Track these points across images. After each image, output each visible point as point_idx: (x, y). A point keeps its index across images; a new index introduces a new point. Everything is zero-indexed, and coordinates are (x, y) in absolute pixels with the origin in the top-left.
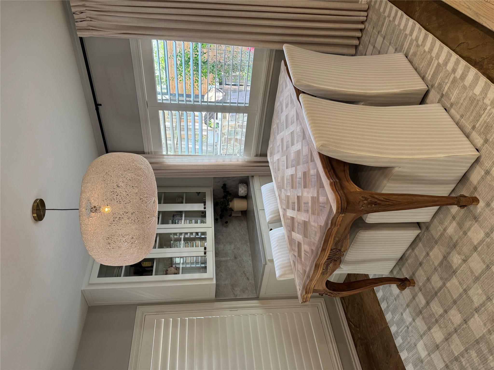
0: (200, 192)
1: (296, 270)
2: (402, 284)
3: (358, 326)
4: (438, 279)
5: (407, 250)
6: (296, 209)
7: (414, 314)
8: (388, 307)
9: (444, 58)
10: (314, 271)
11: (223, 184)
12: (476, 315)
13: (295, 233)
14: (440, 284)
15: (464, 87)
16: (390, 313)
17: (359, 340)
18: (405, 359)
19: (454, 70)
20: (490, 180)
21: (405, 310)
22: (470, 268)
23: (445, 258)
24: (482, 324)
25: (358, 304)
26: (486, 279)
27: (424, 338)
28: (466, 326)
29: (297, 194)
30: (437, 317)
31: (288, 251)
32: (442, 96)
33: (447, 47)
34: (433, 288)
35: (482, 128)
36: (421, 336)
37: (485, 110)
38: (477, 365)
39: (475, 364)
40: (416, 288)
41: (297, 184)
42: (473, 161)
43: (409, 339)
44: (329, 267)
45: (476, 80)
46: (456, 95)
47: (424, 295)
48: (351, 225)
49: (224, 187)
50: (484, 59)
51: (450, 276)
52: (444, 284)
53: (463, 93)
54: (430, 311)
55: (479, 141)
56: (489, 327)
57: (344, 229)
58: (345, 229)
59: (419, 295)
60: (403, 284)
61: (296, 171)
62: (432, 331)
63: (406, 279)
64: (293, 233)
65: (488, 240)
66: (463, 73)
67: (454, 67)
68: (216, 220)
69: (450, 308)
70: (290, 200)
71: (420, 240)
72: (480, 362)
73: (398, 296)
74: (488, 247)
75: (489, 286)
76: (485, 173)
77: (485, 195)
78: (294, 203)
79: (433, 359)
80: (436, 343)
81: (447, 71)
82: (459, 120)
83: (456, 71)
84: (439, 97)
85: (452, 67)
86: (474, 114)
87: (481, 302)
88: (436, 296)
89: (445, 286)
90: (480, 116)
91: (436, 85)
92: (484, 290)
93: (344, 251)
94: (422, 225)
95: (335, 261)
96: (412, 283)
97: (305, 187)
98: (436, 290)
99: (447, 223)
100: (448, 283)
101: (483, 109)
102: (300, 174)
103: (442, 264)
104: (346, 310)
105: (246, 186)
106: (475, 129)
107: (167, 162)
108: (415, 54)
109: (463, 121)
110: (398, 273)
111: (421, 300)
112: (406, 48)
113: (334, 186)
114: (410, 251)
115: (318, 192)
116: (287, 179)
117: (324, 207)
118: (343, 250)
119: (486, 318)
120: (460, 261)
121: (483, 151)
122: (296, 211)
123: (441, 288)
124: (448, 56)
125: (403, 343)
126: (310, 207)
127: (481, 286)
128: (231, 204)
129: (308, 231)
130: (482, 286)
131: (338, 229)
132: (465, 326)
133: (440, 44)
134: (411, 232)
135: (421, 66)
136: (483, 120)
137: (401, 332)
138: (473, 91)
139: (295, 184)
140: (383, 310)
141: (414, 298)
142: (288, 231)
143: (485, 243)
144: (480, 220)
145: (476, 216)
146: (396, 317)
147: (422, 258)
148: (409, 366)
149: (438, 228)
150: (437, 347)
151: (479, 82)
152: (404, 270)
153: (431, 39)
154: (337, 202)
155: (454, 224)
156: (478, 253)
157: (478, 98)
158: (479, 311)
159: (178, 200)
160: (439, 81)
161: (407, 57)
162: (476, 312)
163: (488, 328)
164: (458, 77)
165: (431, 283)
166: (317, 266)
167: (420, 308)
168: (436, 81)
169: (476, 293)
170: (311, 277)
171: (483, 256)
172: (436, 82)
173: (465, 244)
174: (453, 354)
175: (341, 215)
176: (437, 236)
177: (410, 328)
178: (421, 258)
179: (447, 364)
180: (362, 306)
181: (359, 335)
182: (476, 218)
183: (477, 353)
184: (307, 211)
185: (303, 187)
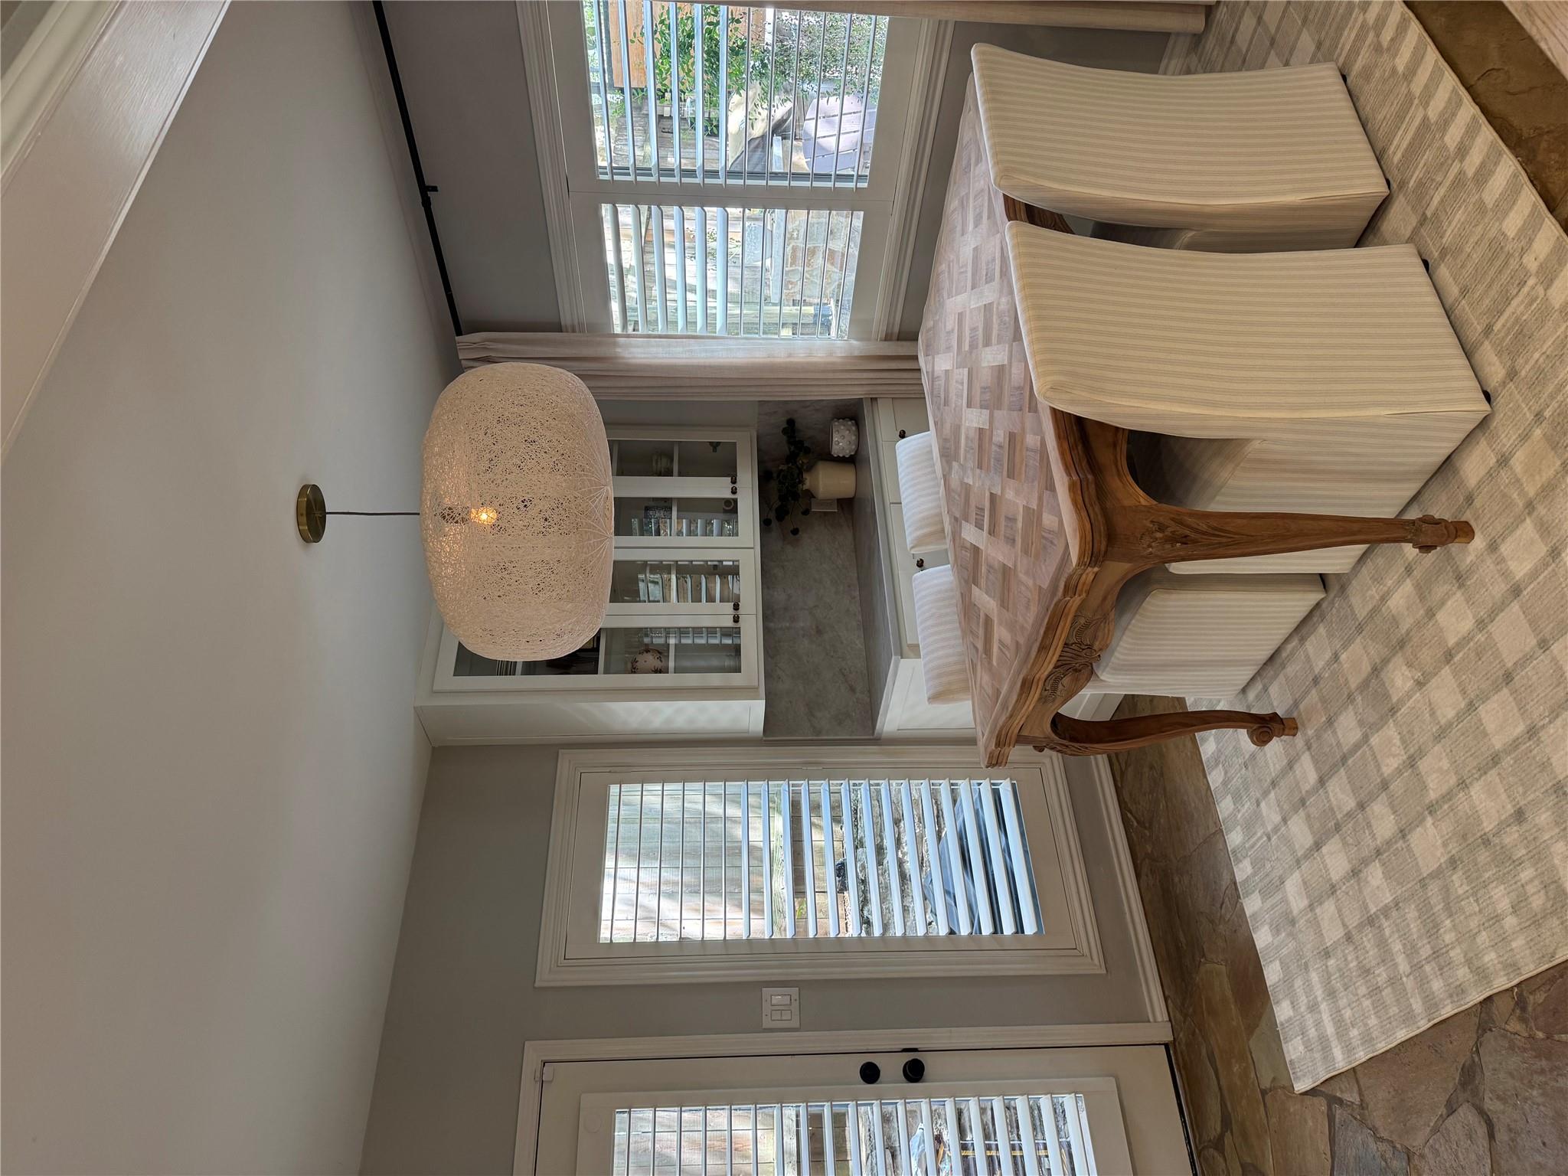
0: (718, 444)
1: (978, 686)
2: (1261, 730)
3: (1147, 825)
4: (1354, 724)
5: (1287, 641)
6: (986, 527)
7: (1286, 807)
8: (1225, 783)
9: (1442, 105)
10: (1020, 695)
11: (784, 419)
12: (1429, 821)
13: (980, 589)
14: (1355, 736)
15: (1481, 208)
16: (1229, 797)
17: (1147, 860)
18: (1253, 915)
19: (1462, 151)
20: (1507, 481)
21: (1266, 794)
22: (1430, 704)
23: (1376, 671)
24: (1440, 842)
25: (1152, 768)
26: (1463, 734)
27: (1305, 865)
28: (1404, 846)
29: (989, 489)
30: (1339, 816)
31: (959, 633)
32: (1423, 220)
33: (1453, 74)
34: (1339, 744)
35: (1507, 335)
36: (1298, 862)
37: (1523, 286)
38: (1415, 937)
39: (1411, 935)
40: (1299, 740)
41: (992, 460)
42: (1472, 427)
43: (1268, 866)
44: (1060, 685)
45: (1511, 195)
46: (1459, 226)
47: (1316, 761)
48: (1119, 588)
49: (791, 428)
50: (1540, 135)
51: (1381, 718)
52: (1366, 738)
53: (1476, 225)
54: (1325, 801)
55: (1495, 371)
56: (1454, 852)
57: (1101, 599)
58: (1105, 599)
59: (1302, 758)
60: (1265, 729)
61: (991, 422)
62: (1324, 850)
63: (1274, 717)
64: (975, 590)
65: (1480, 637)
66: (1483, 165)
67: (1461, 142)
68: (765, 524)
69: (1372, 797)
70: (972, 497)
71: (1323, 618)
72: (1423, 931)
73: (1253, 756)
74: (1479, 656)
75: (1467, 752)
76: (1498, 461)
77: (1489, 519)
78: (983, 510)
79: (1320, 918)
80: (1330, 879)
81: (1444, 147)
82: (1456, 300)
83: (1468, 153)
84: (1414, 221)
85: (1459, 139)
86: (1493, 293)
87: (1445, 789)
88: (1343, 765)
89: (1367, 742)
90: (1508, 301)
91: (1410, 186)
92: (1456, 761)
93: (1101, 650)
94: (1331, 582)
95: (1076, 670)
96: (1290, 729)
97: (1011, 474)
98: (1345, 751)
99: (1390, 582)
100: (1376, 736)
101: (1517, 282)
102: (1000, 436)
103: (1368, 686)
104: (1118, 779)
105: (854, 428)
106: (1491, 336)
107: (627, 356)
108: (1367, 73)
109: (1464, 309)
110: (1258, 698)
111: (1307, 772)
112: (1347, 47)
113: (1079, 492)
114: (1294, 644)
115: (1040, 499)
116: (967, 438)
117: (1052, 542)
118: (1096, 646)
119: (1449, 830)
120: (1410, 684)
121: (1500, 401)
122: (985, 533)
123: (1357, 747)
124: (1453, 104)
125: (1255, 874)
126: (1020, 531)
127: (1448, 751)
128: (808, 478)
129: (1011, 594)
130: (1451, 751)
131: (1083, 601)
132: (1400, 844)
133: (1436, 61)
134: (1298, 596)
135: (1380, 117)
136: (1513, 313)
137: (1252, 847)
138: (1500, 224)
139: (986, 459)
140: (1212, 789)
141: (1290, 765)
142: (962, 581)
143: (1472, 644)
144: (1469, 583)
145: (1463, 573)
146: (1243, 811)
147: (1321, 666)
148: (1263, 930)
149: (1370, 592)
150: (1333, 889)
151: (1519, 202)
152: (1274, 690)
153: (1416, 38)
154: (1083, 538)
155: (1408, 586)
156: (1453, 667)
157: (1509, 247)
158: (1436, 812)
159: (657, 463)
160: (1421, 176)
161: (1344, 78)
162: (1430, 813)
163: (1450, 855)
164: (1470, 173)
165: (1334, 732)
166: (1026, 685)
167: (1303, 792)
168: (1414, 172)
169: (1436, 767)
170: (1010, 709)
171: (1464, 677)
172: (1412, 176)
173: (1427, 641)
174: (1366, 909)
175: (1090, 569)
176: (1361, 613)
177: (1274, 838)
178: (1319, 664)
179: (1349, 931)
180: (1162, 775)
181: (1149, 848)
182: (1460, 579)
183: (1418, 910)
184: (1012, 541)
185: (1005, 473)
